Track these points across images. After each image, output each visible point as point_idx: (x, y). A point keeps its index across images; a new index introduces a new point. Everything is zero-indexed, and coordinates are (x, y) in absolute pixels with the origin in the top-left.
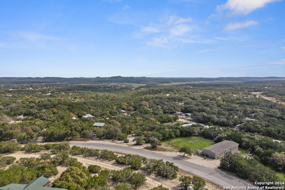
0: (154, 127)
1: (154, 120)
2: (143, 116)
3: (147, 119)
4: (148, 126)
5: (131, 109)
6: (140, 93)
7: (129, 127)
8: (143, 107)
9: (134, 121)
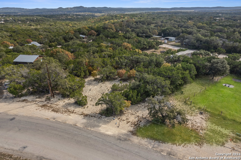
0: (137, 59)
1: (130, 46)
2: (111, 41)
3: (119, 45)
4: (124, 57)
5: (93, 33)
6: (103, 19)
7: (87, 60)
8: (109, 30)
9: (97, 49)
